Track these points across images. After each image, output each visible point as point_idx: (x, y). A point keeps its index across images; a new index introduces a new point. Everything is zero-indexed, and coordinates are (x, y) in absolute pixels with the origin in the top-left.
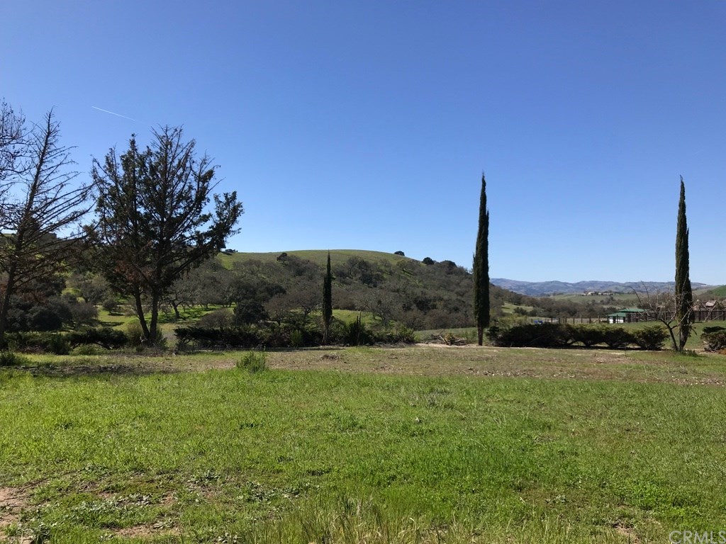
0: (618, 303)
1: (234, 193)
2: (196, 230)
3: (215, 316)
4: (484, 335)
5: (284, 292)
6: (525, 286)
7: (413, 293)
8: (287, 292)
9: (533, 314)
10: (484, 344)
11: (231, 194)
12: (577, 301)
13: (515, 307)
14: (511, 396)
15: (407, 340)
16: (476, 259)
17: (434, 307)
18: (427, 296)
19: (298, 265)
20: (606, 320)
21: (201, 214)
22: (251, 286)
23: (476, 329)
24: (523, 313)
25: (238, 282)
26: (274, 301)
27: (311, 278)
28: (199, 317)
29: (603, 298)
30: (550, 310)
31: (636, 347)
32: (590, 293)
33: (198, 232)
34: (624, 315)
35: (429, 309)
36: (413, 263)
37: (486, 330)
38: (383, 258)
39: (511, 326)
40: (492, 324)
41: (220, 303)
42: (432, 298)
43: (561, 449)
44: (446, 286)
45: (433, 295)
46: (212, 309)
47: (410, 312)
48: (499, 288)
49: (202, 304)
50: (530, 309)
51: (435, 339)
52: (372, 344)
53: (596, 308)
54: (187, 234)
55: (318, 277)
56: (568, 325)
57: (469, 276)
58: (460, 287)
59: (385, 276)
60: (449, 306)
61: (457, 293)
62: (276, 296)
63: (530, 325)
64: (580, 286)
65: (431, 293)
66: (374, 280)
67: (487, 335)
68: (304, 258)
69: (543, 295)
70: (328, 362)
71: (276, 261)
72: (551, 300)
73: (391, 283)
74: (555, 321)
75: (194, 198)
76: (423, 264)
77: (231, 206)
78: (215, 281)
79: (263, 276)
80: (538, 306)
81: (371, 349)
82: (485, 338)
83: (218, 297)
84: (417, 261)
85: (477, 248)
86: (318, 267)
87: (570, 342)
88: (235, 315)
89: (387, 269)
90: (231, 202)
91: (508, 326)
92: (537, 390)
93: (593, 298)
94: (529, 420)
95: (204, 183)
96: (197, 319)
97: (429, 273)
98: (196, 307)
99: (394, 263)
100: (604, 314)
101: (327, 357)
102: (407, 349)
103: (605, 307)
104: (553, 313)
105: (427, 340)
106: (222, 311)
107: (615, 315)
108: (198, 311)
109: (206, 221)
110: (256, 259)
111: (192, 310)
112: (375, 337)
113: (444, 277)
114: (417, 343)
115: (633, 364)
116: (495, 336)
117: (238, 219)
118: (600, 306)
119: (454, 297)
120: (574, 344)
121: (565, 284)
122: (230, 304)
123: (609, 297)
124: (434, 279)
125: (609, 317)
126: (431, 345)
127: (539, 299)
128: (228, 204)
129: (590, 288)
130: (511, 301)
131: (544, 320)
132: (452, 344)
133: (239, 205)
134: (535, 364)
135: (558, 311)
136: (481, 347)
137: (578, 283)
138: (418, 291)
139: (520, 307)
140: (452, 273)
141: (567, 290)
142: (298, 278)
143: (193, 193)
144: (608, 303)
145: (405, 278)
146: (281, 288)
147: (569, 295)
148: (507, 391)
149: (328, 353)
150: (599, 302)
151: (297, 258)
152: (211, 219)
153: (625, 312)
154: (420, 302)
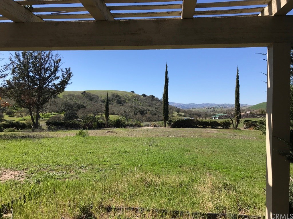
0: (216, 112)
1: (70, 68)
2: (54, 82)
3: (56, 117)
4: (166, 124)
5: (85, 107)
6: (181, 105)
7: (138, 108)
8: (86, 108)
9: (184, 116)
10: (166, 127)
11: (68, 69)
12: (201, 111)
13: (178, 113)
14: (177, 143)
15: (138, 125)
16: (164, 95)
17: (147, 113)
18: (144, 109)
19: (90, 96)
20: (211, 118)
21: (56, 76)
22: (70, 105)
23: (164, 122)
24: (180, 115)
25: (65, 103)
26: (81, 111)
27: (96, 102)
28: (49, 118)
29: (211, 110)
30: (191, 115)
31: (221, 127)
32: (206, 108)
33: (55, 83)
34: (218, 116)
35: (144, 114)
36: (138, 96)
37: (167, 122)
38: (126, 94)
39: (176, 120)
40: (169, 119)
41: (57, 112)
42: (146, 110)
43: (193, 157)
44: (151, 105)
45: (146, 109)
46: (55, 114)
47: (137, 115)
48: (172, 106)
49: (50, 112)
50: (183, 114)
51: (148, 125)
52: (125, 127)
53: (208, 114)
54: (50, 84)
55: (99, 101)
56: (197, 120)
57: (160, 101)
58: (156, 105)
59: (127, 101)
60: (152, 113)
61: (155, 108)
62: (82, 109)
63: (183, 120)
64: (202, 105)
65: (145, 108)
66: (122, 103)
67: (168, 123)
68: (93, 93)
69: (188, 109)
70: (110, 134)
71: (81, 95)
72: (191, 111)
73: (129, 104)
74: (192, 118)
75: (53, 70)
76: (142, 96)
77: (68, 73)
78: (55, 103)
79: (75, 101)
80: (186, 113)
81: (125, 129)
82: (167, 125)
83: (57, 109)
84: (140, 95)
85: (164, 91)
86: (99, 97)
87: (197, 126)
88: (64, 117)
89: (128, 98)
90: (68, 72)
91: (175, 120)
92: (186, 141)
93: (207, 110)
94: (183, 149)
95: (57, 64)
96: (48, 119)
97: (144, 100)
98: (47, 113)
99: (130, 96)
100: (211, 116)
101: (109, 132)
102: (138, 129)
103: (212, 113)
104: (192, 116)
105: (145, 126)
106: (59, 115)
107: (215, 116)
108: (49, 115)
109: (58, 79)
110: (72, 93)
111: (46, 115)
112: (126, 125)
113: (150, 102)
114: (142, 127)
115: (219, 133)
116: (171, 124)
117: (71, 78)
118: (210, 113)
119: (154, 110)
120: (199, 127)
121: (197, 104)
122: (62, 112)
123: (213, 110)
124: (146, 103)
125: (212, 117)
126: (147, 127)
127: (186, 110)
128: (67, 72)
129: (206, 106)
130: (176, 111)
131: (188, 118)
132: (155, 127)
133: (71, 73)
134: (185, 133)
135: (194, 115)
136: (165, 128)
137: (201, 104)
138: (140, 107)
139: (179, 113)
140: (153, 100)
141: (197, 107)
142: (90, 102)
143: (53, 68)
144: (212, 112)
145: (135, 102)
146: (83, 105)
147: (198, 109)
148: (175, 141)
149: (109, 130)
150: (209, 111)
151: (90, 94)
152: (60, 78)
153: (218, 115)
154: (141, 112)
